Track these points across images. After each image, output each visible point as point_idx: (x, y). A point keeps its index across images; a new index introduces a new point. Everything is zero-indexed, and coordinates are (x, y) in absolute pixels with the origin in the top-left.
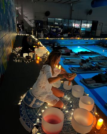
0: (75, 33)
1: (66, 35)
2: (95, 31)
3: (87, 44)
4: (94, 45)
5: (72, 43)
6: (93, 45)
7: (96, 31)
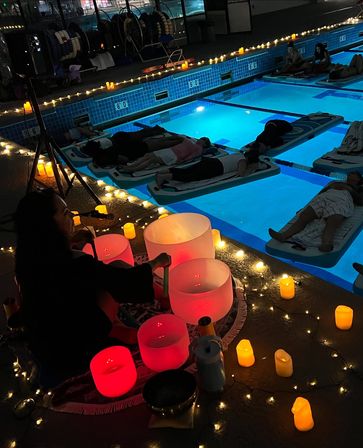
0: (147, 41)
1: (104, 62)
2: (224, 12)
3: (228, 82)
4: (259, 77)
5: (166, 96)
6: (256, 81)
7: (226, 9)
